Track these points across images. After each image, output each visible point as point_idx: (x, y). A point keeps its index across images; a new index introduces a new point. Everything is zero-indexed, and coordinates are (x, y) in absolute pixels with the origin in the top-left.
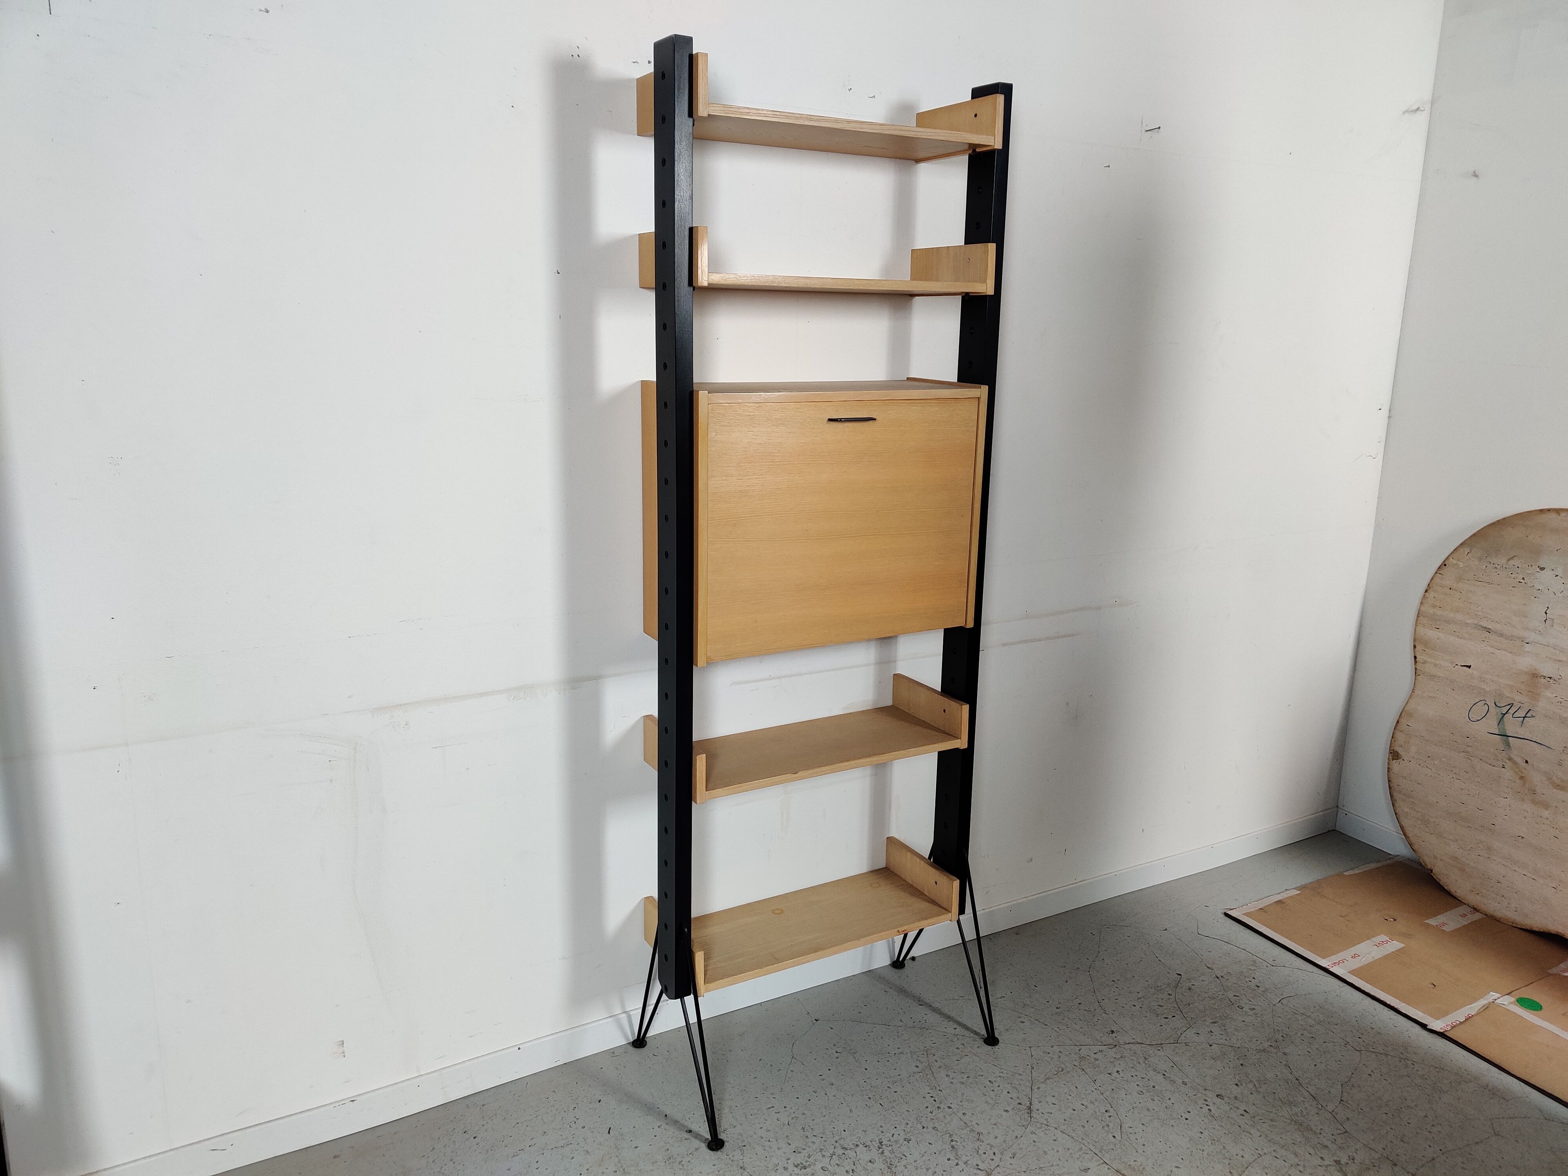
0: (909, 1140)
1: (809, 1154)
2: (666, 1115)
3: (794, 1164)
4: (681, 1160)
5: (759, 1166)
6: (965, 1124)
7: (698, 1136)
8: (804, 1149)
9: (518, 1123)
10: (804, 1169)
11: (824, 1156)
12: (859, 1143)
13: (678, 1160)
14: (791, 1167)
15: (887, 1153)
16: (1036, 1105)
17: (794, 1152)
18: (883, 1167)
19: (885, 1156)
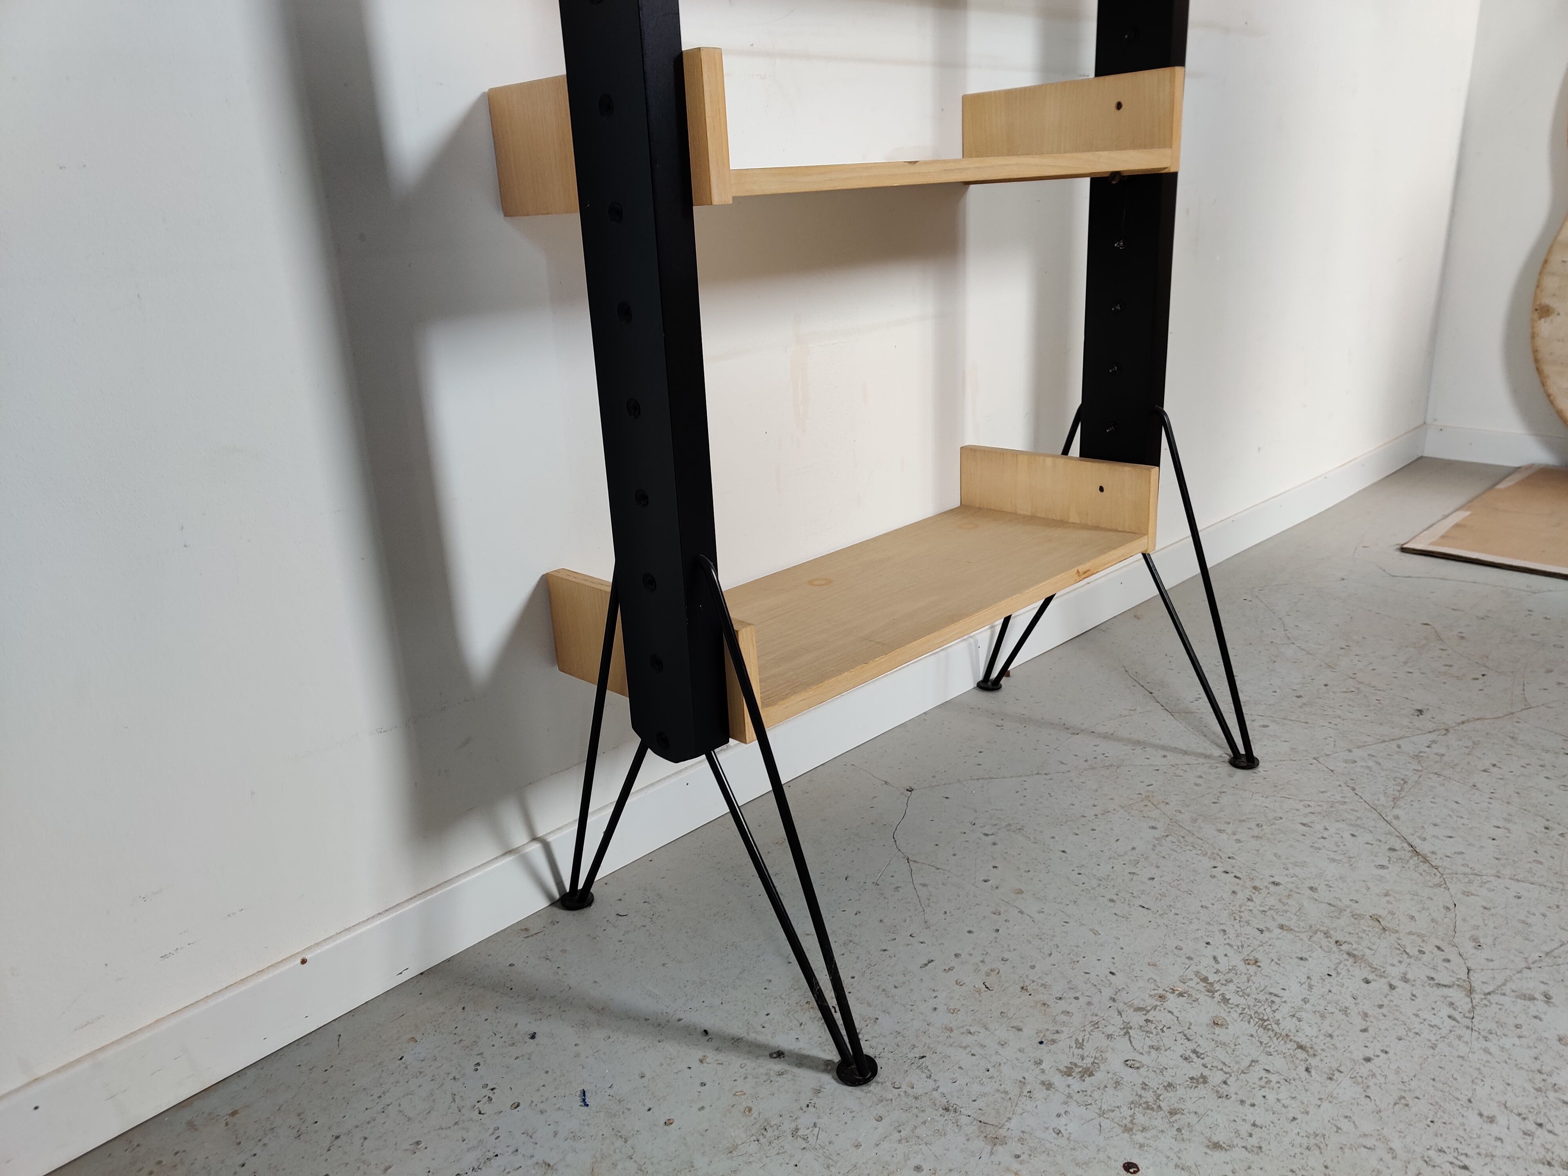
0: (1256, 962)
1: (1077, 1040)
2: (706, 1032)
3: (1061, 1071)
4: (793, 1126)
5: (984, 1095)
6: (1332, 908)
7: (802, 1061)
8: (1057, 1032)
9: (337, 1137)
10: (1089, 1076)
11: (1109, 1036)
12: (1160, 991)
13: (788, 1126)
14: (1058, 1080)
15: (1235, 999)
16: (1424, 848)
17: (1041, 1043)
18: (1252, 1029)
19: (1237, 1006)
